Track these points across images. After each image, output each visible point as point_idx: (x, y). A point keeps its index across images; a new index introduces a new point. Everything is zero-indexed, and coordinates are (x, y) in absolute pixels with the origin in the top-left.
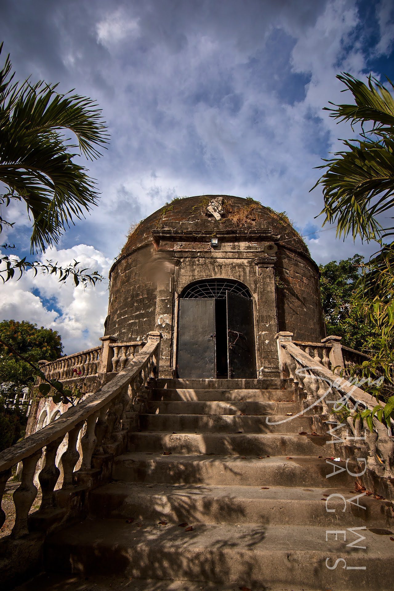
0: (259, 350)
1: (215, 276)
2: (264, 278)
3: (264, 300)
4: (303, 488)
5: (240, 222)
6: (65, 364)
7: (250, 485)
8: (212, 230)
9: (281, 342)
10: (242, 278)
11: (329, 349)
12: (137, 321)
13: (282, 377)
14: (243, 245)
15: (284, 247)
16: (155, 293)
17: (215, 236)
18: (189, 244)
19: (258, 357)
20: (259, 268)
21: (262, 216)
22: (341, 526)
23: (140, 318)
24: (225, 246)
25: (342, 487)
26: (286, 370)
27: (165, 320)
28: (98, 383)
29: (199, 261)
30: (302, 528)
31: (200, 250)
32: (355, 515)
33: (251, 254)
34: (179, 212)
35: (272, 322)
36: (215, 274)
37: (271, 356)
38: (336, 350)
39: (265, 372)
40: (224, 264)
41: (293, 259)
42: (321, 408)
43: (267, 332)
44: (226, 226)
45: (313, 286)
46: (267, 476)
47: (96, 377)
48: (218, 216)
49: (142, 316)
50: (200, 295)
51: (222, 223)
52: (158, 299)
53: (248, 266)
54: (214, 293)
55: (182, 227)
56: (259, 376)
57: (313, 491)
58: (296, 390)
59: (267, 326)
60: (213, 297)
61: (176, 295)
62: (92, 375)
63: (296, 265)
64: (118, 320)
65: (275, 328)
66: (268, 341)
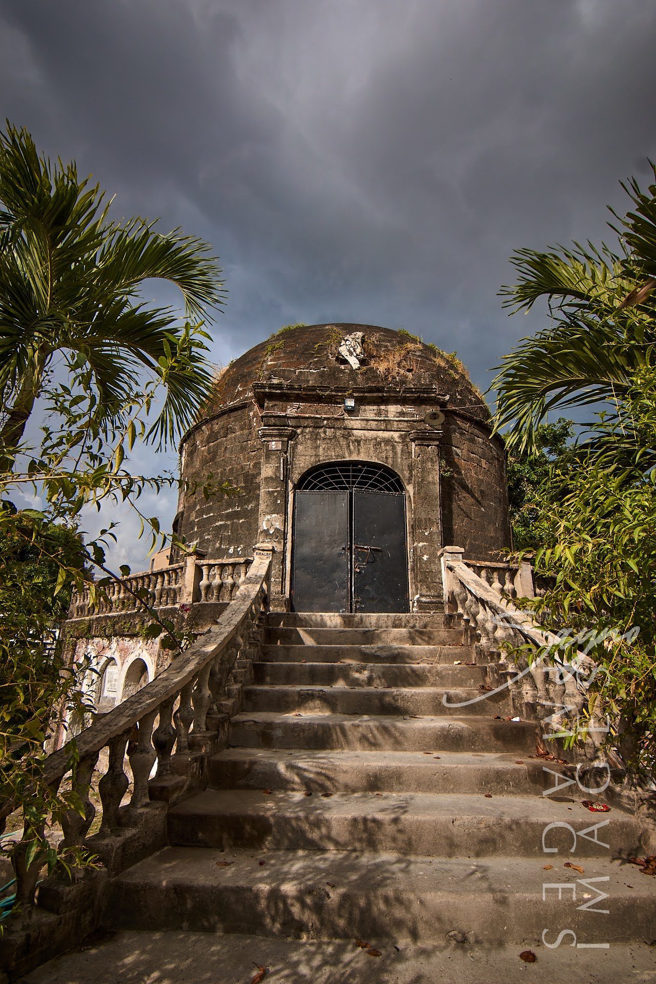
0: (413, 570)
1: (350, 456)
2: (423, 462)
3: (423, 496)
4: (471, 754)
5: (389, 373)
6: (120, 589)
7: (405, 750)
8: (346, 385)
9: (447, 562)
10: (390, 460)
11: (513, 573)
12: (229, 523)
13: (447, 612)
14: (393, 410)
15: (453, 412)
16: (257, 481)
17: (350, 394)
18: (310, 406)
19: (411, 580)
20: (416, 445)
21: (422, 362)
22: (516, 794)
23: (233, 519)
24: (365, 410)
25: (521, 752)
26: (453, 601)
27: (273, 523)
28: (180, 618)
29: (325, 432)
30: (469, 796)
31: (328, 416)
32: (532, 782)
33: (405, 424)
34: (294, 352)
35: (434, 529)
36: (351, 453)
37: (430, 579)
38: (524, 573)
39: (422, 602)
40: (363, 438)
41: (468, 432)
42: (499, 655)
43: (425, 544)
44: (368, 379)
45: (496, 472)
46: (428, 740)
47: (176, 609)
48: (355, 362)
49: (236, 515)
50: (327, 485)
51: (362, 374)
52: (262, 491)
53: (400, 443)
54: (348, 483)
55: (299, 379)
56: (413, 607)
57: (484, 756)
58: (466, 630)
59: (426, 534)
60: (346, 488)
61: (291, 485)
62: (169, 606)
63: (472, 441)
64: (197, 520)
65: (438, 539)
66: (428, 557)
